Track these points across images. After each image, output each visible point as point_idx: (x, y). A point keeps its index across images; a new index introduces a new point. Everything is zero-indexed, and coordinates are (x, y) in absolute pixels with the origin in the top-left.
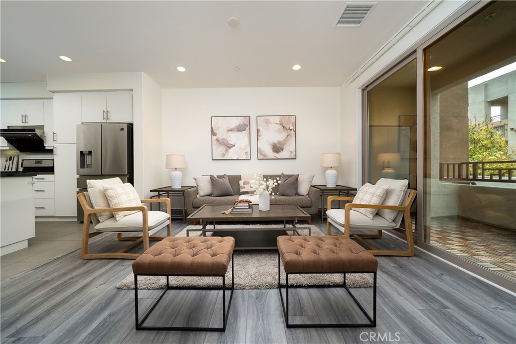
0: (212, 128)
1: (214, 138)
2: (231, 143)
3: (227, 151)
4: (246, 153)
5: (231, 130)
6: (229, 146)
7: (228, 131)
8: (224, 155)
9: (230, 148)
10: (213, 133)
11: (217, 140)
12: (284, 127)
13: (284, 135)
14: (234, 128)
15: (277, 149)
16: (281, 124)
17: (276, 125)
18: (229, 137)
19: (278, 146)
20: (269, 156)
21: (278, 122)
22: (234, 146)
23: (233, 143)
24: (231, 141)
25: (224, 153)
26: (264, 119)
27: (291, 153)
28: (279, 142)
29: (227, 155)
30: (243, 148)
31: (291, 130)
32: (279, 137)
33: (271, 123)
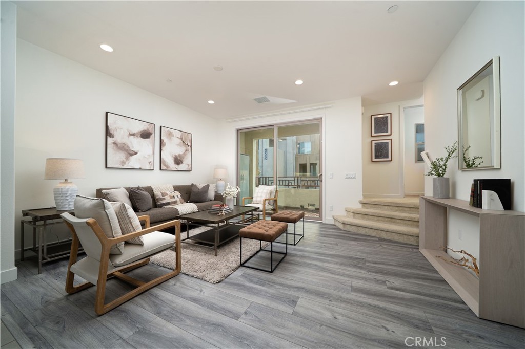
0: (107, 127)
1: (110, 140)
2: (132, 149)
3: (127, 158)
4: (150, 162)
5: (134, 135)
6: (131, 153)
7: (131, 135)
8: (123, 163)
9: (131, 155)
10: (108, 134)
11: (114, 143)
12: (183, 142)
13: (184, 149)
14: (137, 133)
15: (178, 161)
16: (181, 139)
17: (177, 139)
18: (131, 142)
19: (179, 158)
20: (171, 167)
21: (180, 137)
22: (136, 153)
23: (135, 150)
24: (133, 147)
25: (124, 160)
26: (168, 131)
27: (188, 165)
28: (180, 155)
29: (127, 163)
30: (147, 156)
31: (188, 146)
32: (179, 151)
33: (173, 136)
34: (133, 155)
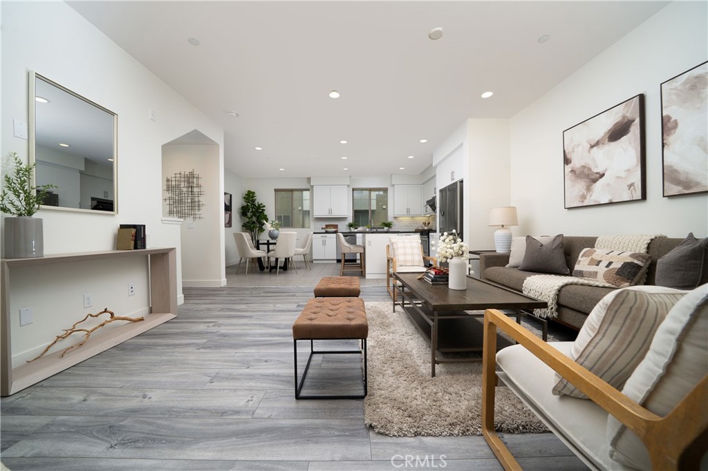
0: (564, 151)
1: (568, 168)
2: (595, 170)
3: (588, 189)
4: (631, 185)
5: (597, 144)
6: (593, 178)
7: (592, 147)
8: (583, 197)
9: (595, 181)
10: (567, 161)
11: (572, 171)
14: (603, 137)
18: (593, 159)
22: (603, 175)
23: (600, 170)
24: (597, 166)
25: (584, 193)
29: (588, 197)
30: (623, 175)
34: (597, 180)
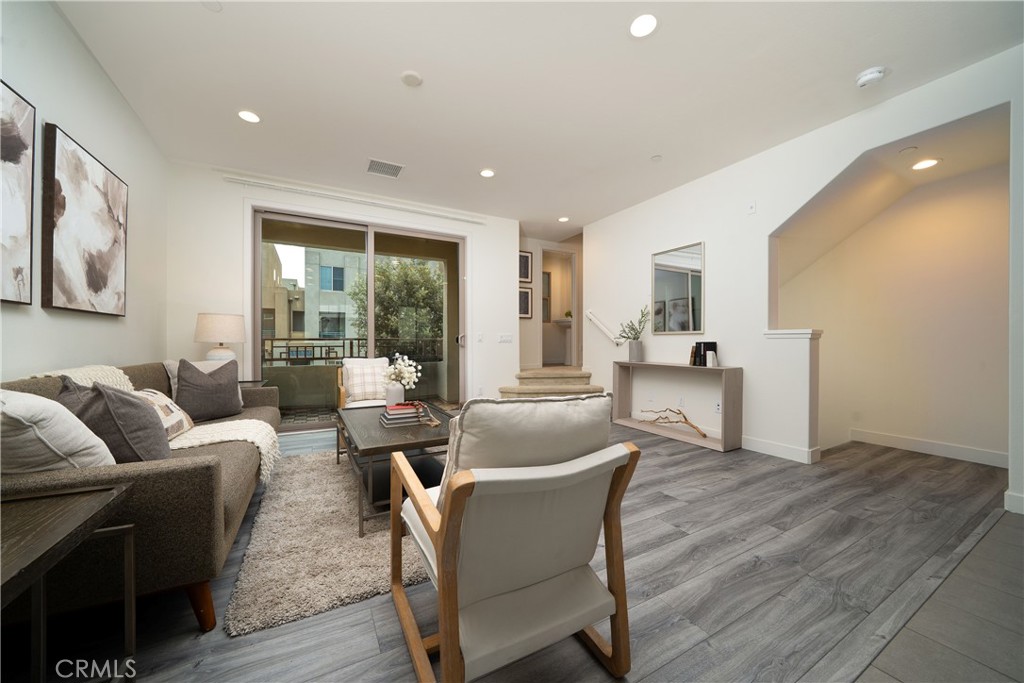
4: (19, 271)
12: (109, 207)
13: (109, 235)
15: (96, 279)
16: (105, 195)
17: (95, 190)
19: (98, 266)
20: (79, 299)
21: (101, 187)
26: (74, 152)
27: (118, 294)
28: (100, 255)
30: (7, 243)
31: (120, 224)
32: (99, 239)
33: (86, 178)
